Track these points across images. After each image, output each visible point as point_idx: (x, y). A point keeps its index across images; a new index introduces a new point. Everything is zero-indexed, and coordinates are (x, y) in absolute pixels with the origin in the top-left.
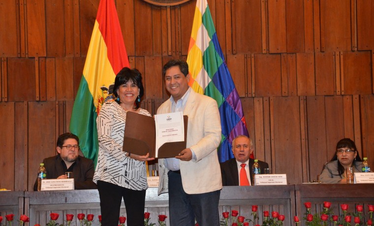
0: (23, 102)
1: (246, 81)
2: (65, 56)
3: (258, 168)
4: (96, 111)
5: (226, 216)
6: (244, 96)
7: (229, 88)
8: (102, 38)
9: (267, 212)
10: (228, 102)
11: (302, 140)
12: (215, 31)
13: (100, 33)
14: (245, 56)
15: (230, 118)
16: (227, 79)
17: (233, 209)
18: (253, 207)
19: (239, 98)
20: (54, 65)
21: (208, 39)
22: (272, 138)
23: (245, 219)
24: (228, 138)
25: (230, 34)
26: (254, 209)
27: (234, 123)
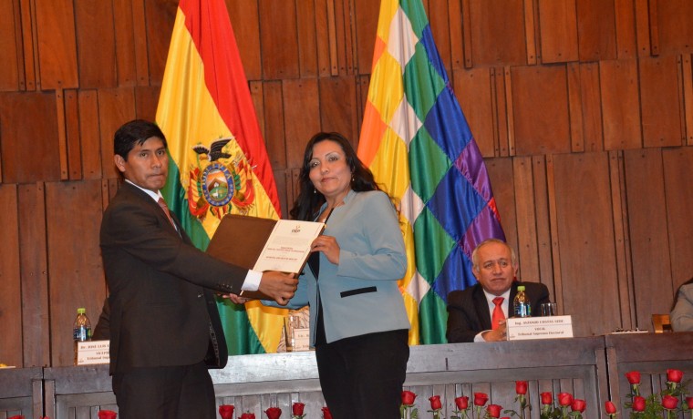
0: (35, 183)
1: (495, 123)
2: (118, 85)
3: (525, 304)
4: (186, 197)
5: (463, 405)
6: (492, 155)
7: (460, 139)
8: (193, 45)
9: (548, 394)
10: (459, 169)
11: (617, 243)
12: (427, 22)
13: (188, 36)
14: (492, 72)
15: (465, 203)
16: (456, 122)
17: (477, 390)
18: (518, 384)
19: (481, 159)
20: (95, 105)
21: (412, 40)
22: (555, 239)
23: (502, 411)
24: (462, 243)
25: (459, 28)
26: (521, 389)
27: (474, 211)
